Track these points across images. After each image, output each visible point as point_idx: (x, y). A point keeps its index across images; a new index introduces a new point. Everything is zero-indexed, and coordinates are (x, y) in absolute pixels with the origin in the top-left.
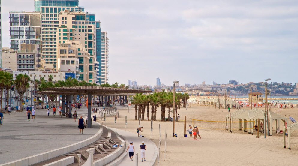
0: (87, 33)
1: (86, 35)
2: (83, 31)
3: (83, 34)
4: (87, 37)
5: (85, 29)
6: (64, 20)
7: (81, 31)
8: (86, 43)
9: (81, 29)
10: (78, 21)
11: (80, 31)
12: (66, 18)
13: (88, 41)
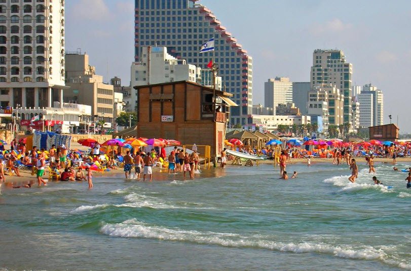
0: (344, 72)
1: (341, 74)
2: (338, 70)
3: (339, 73)
4: (343, 76)
5: (340, 68)
6: (319, 60)
7: (337, 70)
8: (341, 83)
9: (337, 68)
10: (333, 60)
11: (335, 70)
12: (320, 57)
13: (343, 80)
